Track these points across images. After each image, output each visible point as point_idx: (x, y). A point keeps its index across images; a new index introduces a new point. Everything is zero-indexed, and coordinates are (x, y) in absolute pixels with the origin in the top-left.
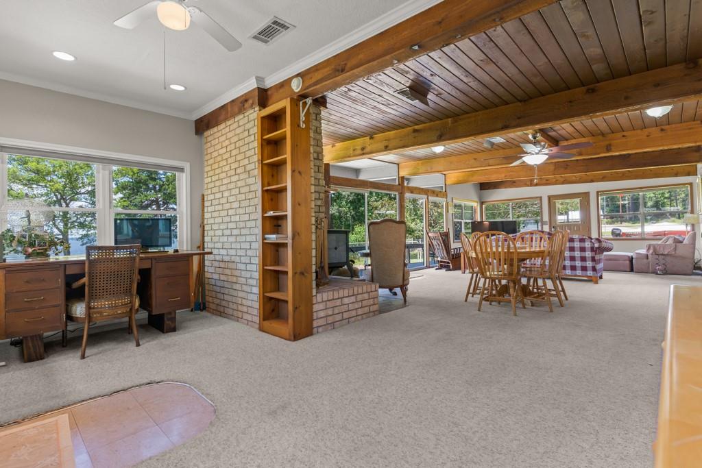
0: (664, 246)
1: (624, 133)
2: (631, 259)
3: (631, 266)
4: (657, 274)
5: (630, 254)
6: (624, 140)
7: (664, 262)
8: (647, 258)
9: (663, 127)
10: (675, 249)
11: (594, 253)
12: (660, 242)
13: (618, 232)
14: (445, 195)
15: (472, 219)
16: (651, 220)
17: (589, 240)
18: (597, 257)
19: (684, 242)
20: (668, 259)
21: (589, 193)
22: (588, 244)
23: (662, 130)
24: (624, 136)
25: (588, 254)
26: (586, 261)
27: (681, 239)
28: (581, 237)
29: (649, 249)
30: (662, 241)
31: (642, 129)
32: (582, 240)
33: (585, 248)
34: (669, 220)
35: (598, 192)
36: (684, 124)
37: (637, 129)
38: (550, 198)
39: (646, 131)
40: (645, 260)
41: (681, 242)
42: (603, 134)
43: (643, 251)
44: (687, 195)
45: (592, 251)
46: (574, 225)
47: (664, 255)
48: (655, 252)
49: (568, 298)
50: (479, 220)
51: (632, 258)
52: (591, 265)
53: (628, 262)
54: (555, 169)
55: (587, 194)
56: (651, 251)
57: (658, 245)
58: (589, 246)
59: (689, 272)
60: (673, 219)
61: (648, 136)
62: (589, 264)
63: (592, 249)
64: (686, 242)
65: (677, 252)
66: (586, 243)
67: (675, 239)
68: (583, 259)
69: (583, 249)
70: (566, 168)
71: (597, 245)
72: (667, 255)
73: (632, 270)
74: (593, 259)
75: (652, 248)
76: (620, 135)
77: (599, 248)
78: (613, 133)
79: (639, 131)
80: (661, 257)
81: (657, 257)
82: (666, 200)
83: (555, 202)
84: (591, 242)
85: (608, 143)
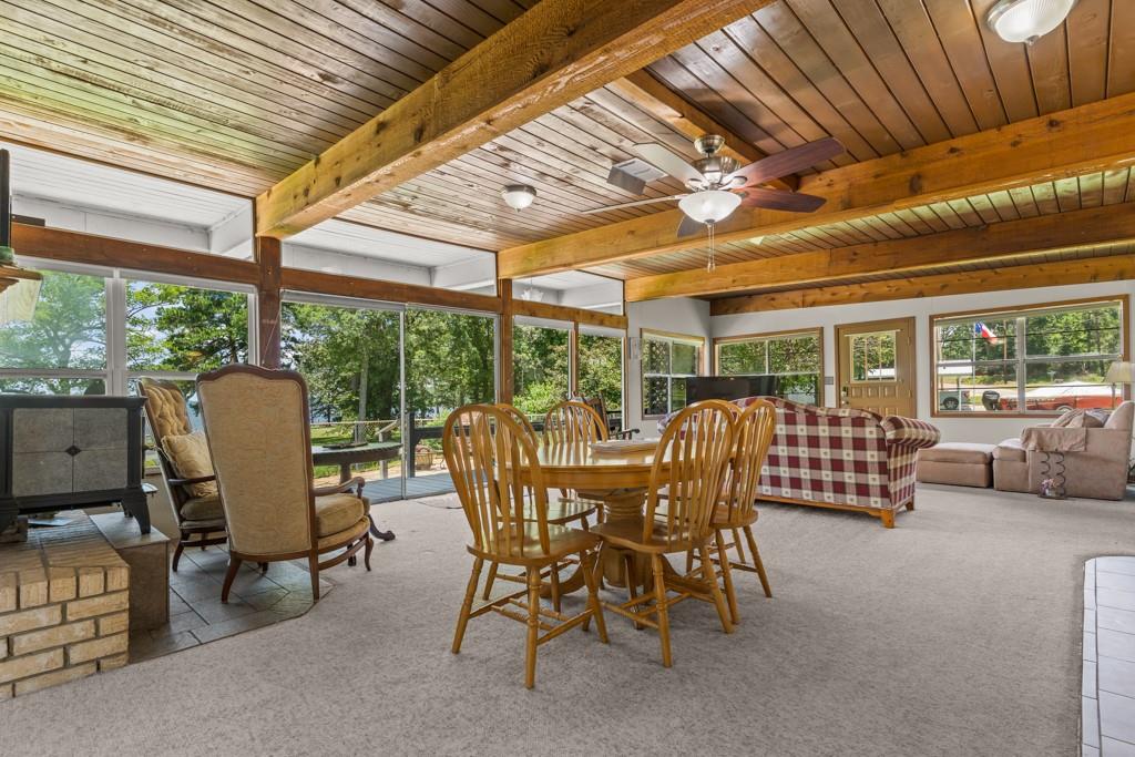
0: (1062, 434)
1: (955, 143)
2: (989, 461)
3: (988, 476)
4: (1044, 495)
5: (987, 448)
6: (954, 159)
7: (1059, 469)
8: (1024, 459)
9: (1054, 116)
10: (1086, 441)
11: (884, 454)
12: (1053, 423)
13: (994, 398)
14: (622, 322)
15: (693, 372)
16: (1055, 376)
17: (875, 422)
18: (893, 463)
19: (1107, 425)
20: (1070, 462)
21: (914, 318)
22: (870, 433)
23: (1052, 124)
24: (953, 150)
25: (872, 456)
26: (866, 472)
27: (1099, 417)
28: (856, 414)
29: (1027, 439)
30: (1057, 421)
31: (999, 127)
32: (858, 422)
33: (864, 440)
34: (1084, 377)
35: (931, 318)
36: (1113, 101)
37: (986, 129)
38: (838, 329)
39: (1010, 131)
40: (1019, 465)
41: (1101, 425)
42: (902, 150)
43: (1015, 443)
44: (1117, 337)
45: (879, 450)
46: (884, 386)
47: (1061, 454)
48: (1041, 447)
49: (773, 590)
50: (707, 374)
51: (992, 459)
52: (878, 483)
53: (982, 467)
54: (831, 261)
55: (910, 322)
56: (1032, 445)
57: (1049, 431)
58: (875, 436)
59: (1117, 493)
60: (1091, 376)
61: (1015, 144)
62: (874, 479)
63: (881, 444)
64: (1111, 424)
65: (1089, 446)
66: (868, 430)
67: (1086, 417)
68: (861, 467)
69: (859, 444)
70: (852, 261)
71: (890, 435)
72: (1067, 452)
73: (990, 485)
74: (883, 468)
75: (1034, 436)
76: (940, 148)
77: (896, 441)
78: (927, 144)
79: (992, 134)
80: (1054, 459)
81: (1045, 457)
82: (1081, 344)
83: (848, 338)
84: (878, 426)
85: (912, 171)
